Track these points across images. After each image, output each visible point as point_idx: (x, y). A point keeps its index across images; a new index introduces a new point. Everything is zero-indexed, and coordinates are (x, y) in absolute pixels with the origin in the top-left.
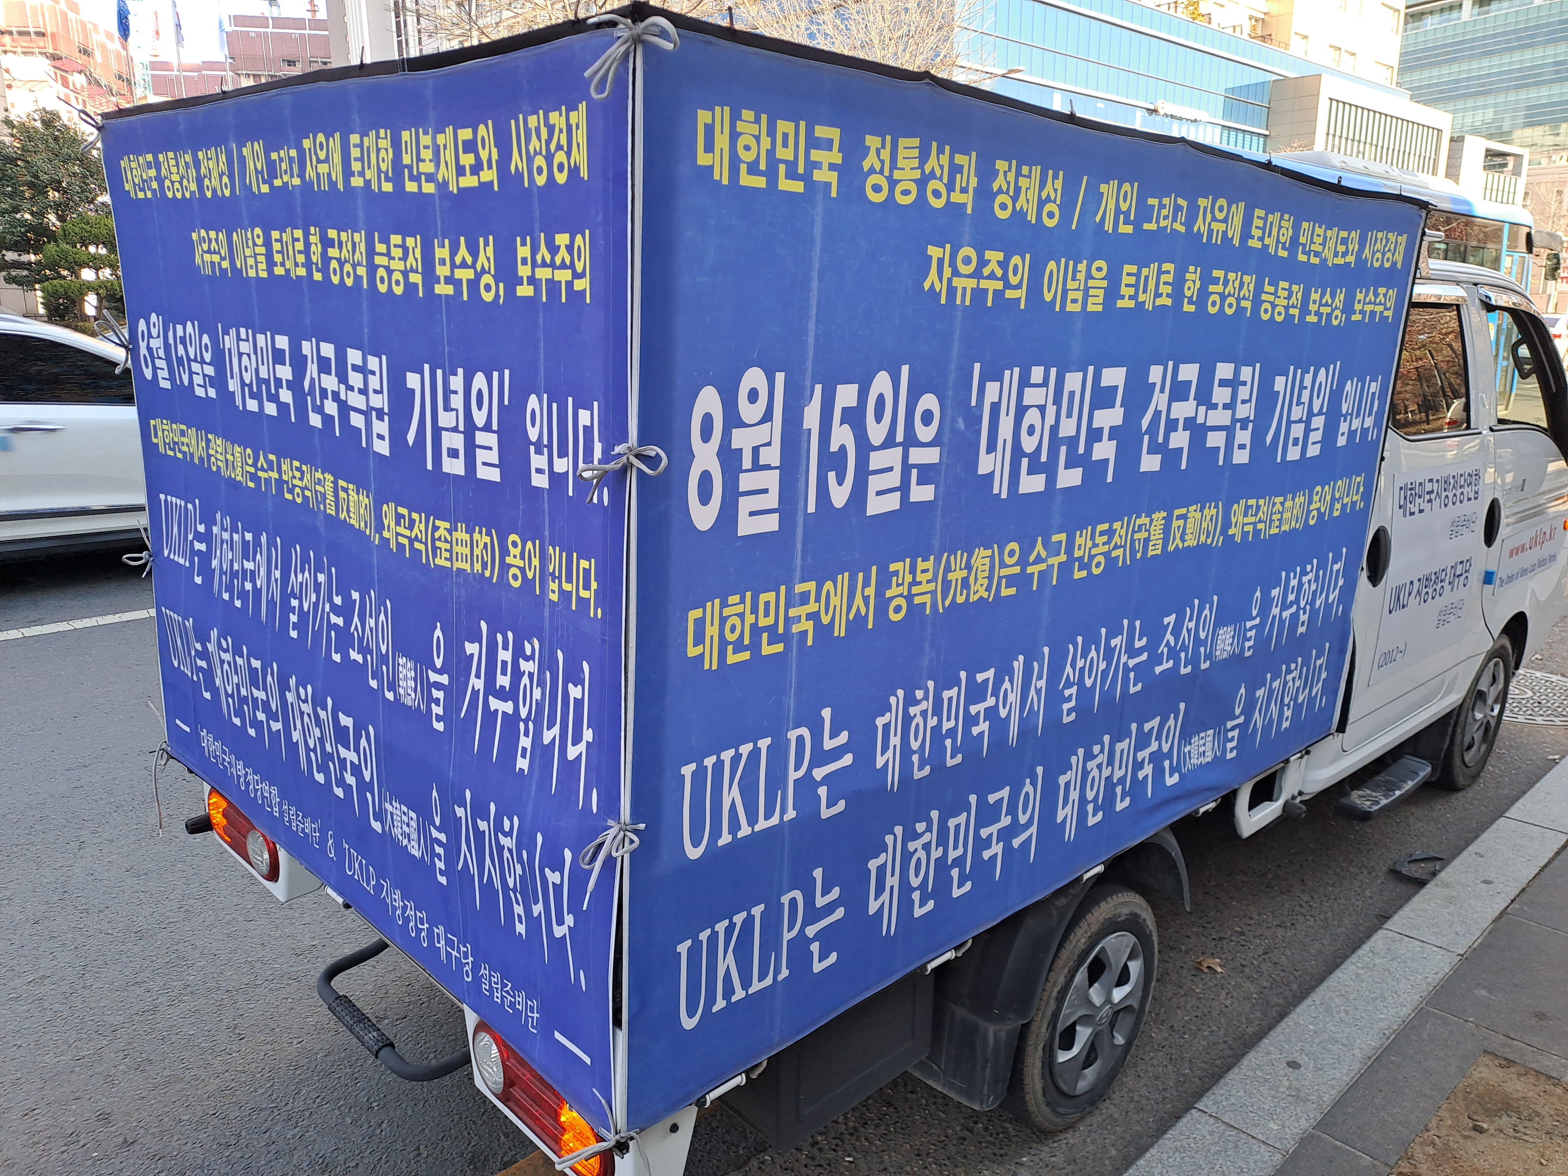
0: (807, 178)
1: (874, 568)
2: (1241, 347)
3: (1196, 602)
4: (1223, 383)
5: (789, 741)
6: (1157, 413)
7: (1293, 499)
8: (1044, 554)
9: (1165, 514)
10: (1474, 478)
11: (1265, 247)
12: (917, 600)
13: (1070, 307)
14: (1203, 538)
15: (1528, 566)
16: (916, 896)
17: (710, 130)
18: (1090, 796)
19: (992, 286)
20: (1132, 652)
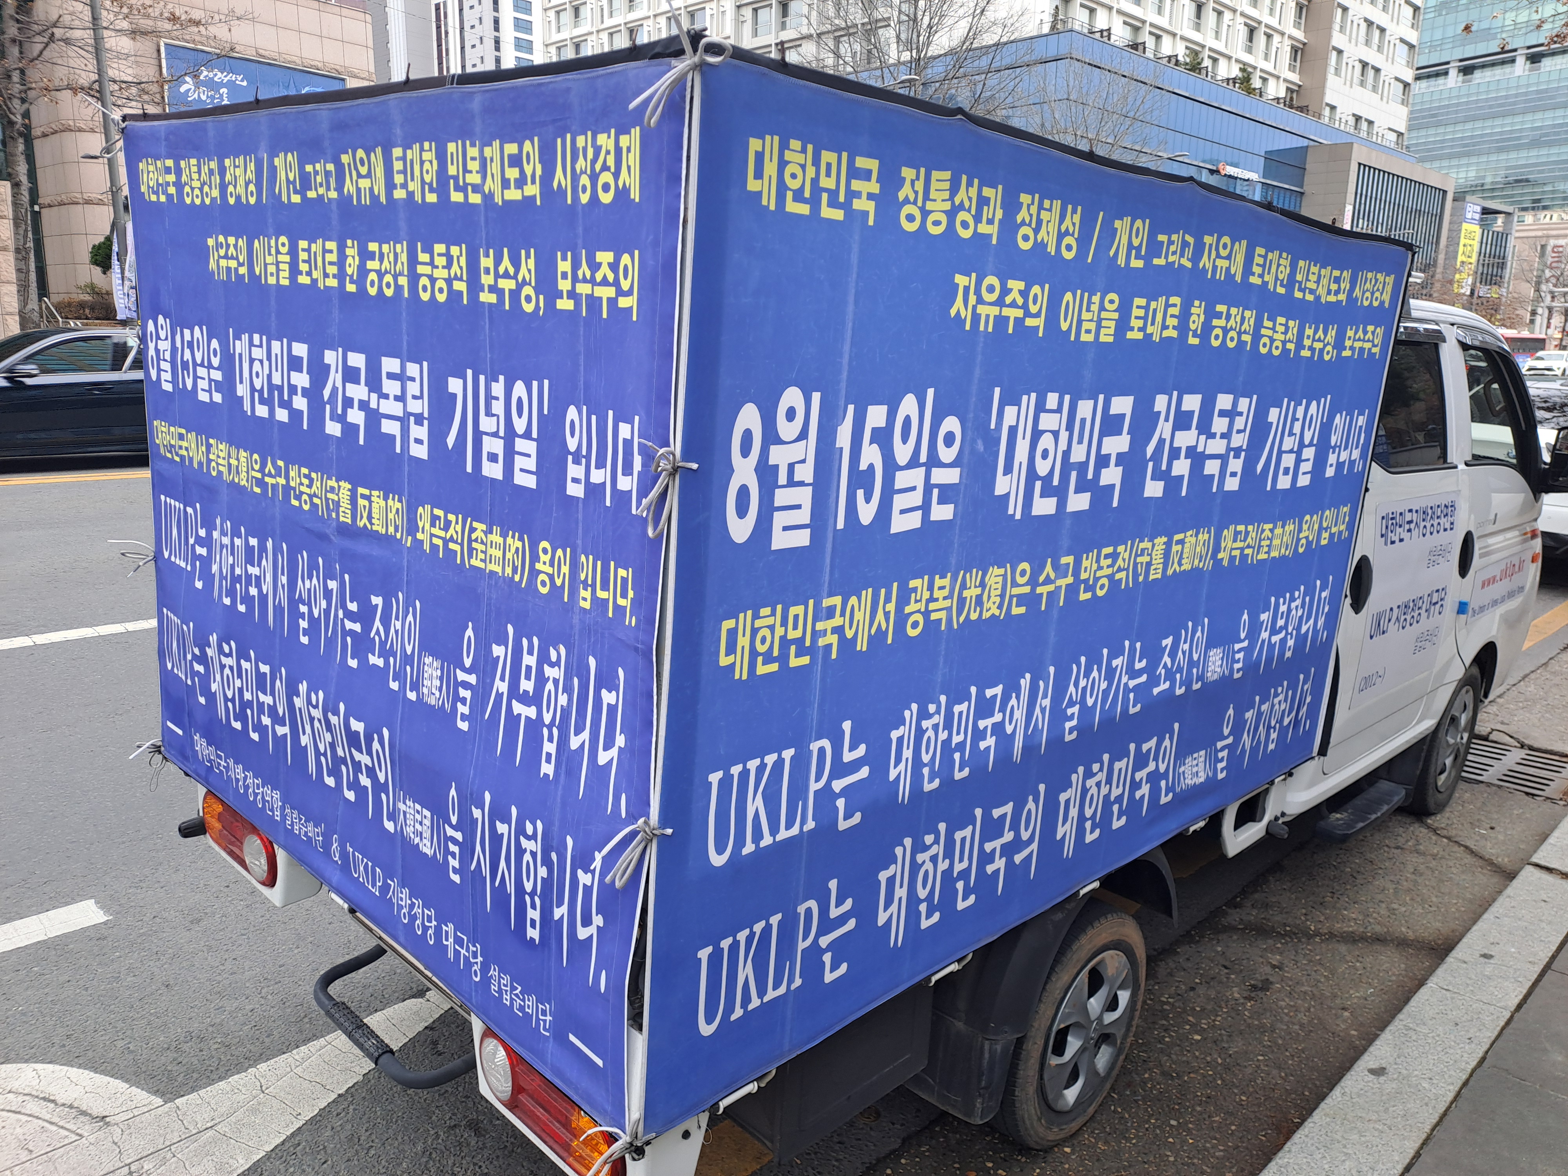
0: (846, 206)
1: (895, 585)
2: (1241, 379)
4: (1223, 413)
5: (811, 752)
6: (1161, 441)
7: (1283, 527)
8: (1052, 575)
9: (1164, 539)
10: (1450, 510)
11: (1265, 284)
12: (934, 616)
13: (1085, 337)
14: (1196, 563)
15: (1500, 597)
16: (923, 907)
17: (760, 156)
18: (1088, 813)
19: (1013, 313)
20: (1133, 674)
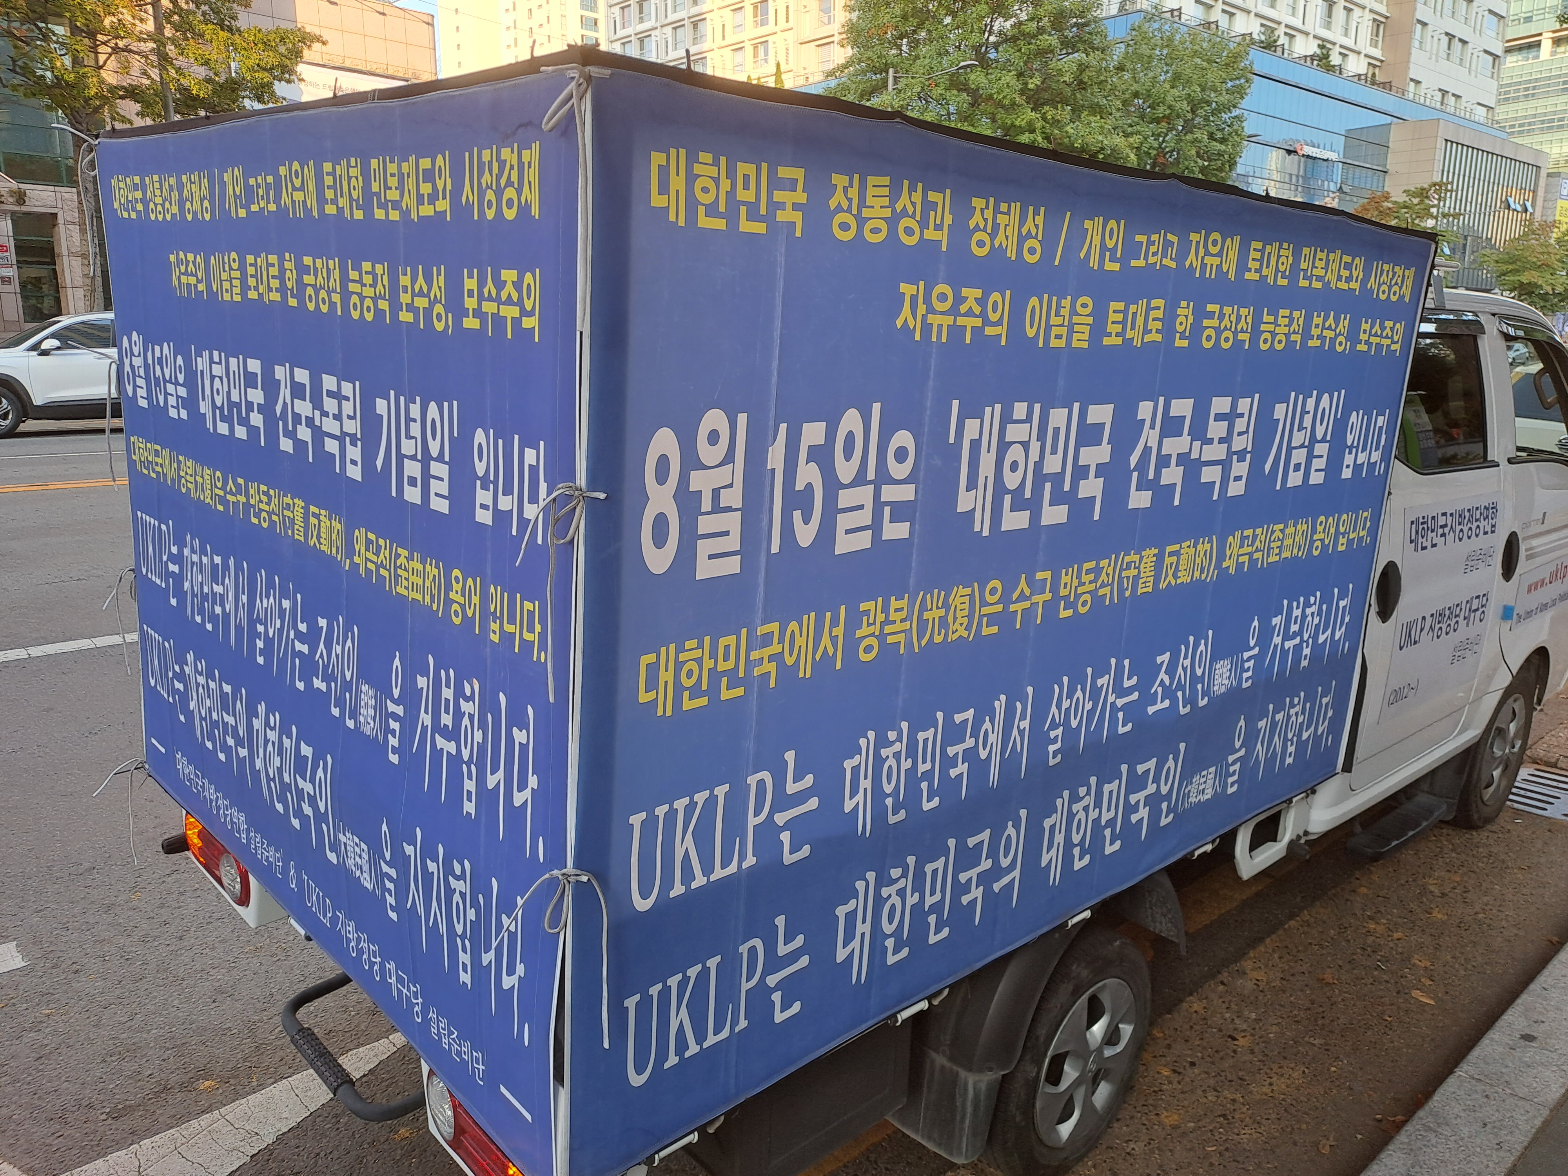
0: (769, 219)
1: (843, 608)
2: (1238, 381)
3: (1191, 638)
4: (1219, 417)
5: (748, 786)
6: (1147, 450)
7: (1295, 527)
9: (1156, 551)
10: (1491, 511)
13: (1054, 343)
14: (1197, 574)
15: (1549, 601)
17: (664, 171)
18: (1076, 839)
20: (1121, 692)
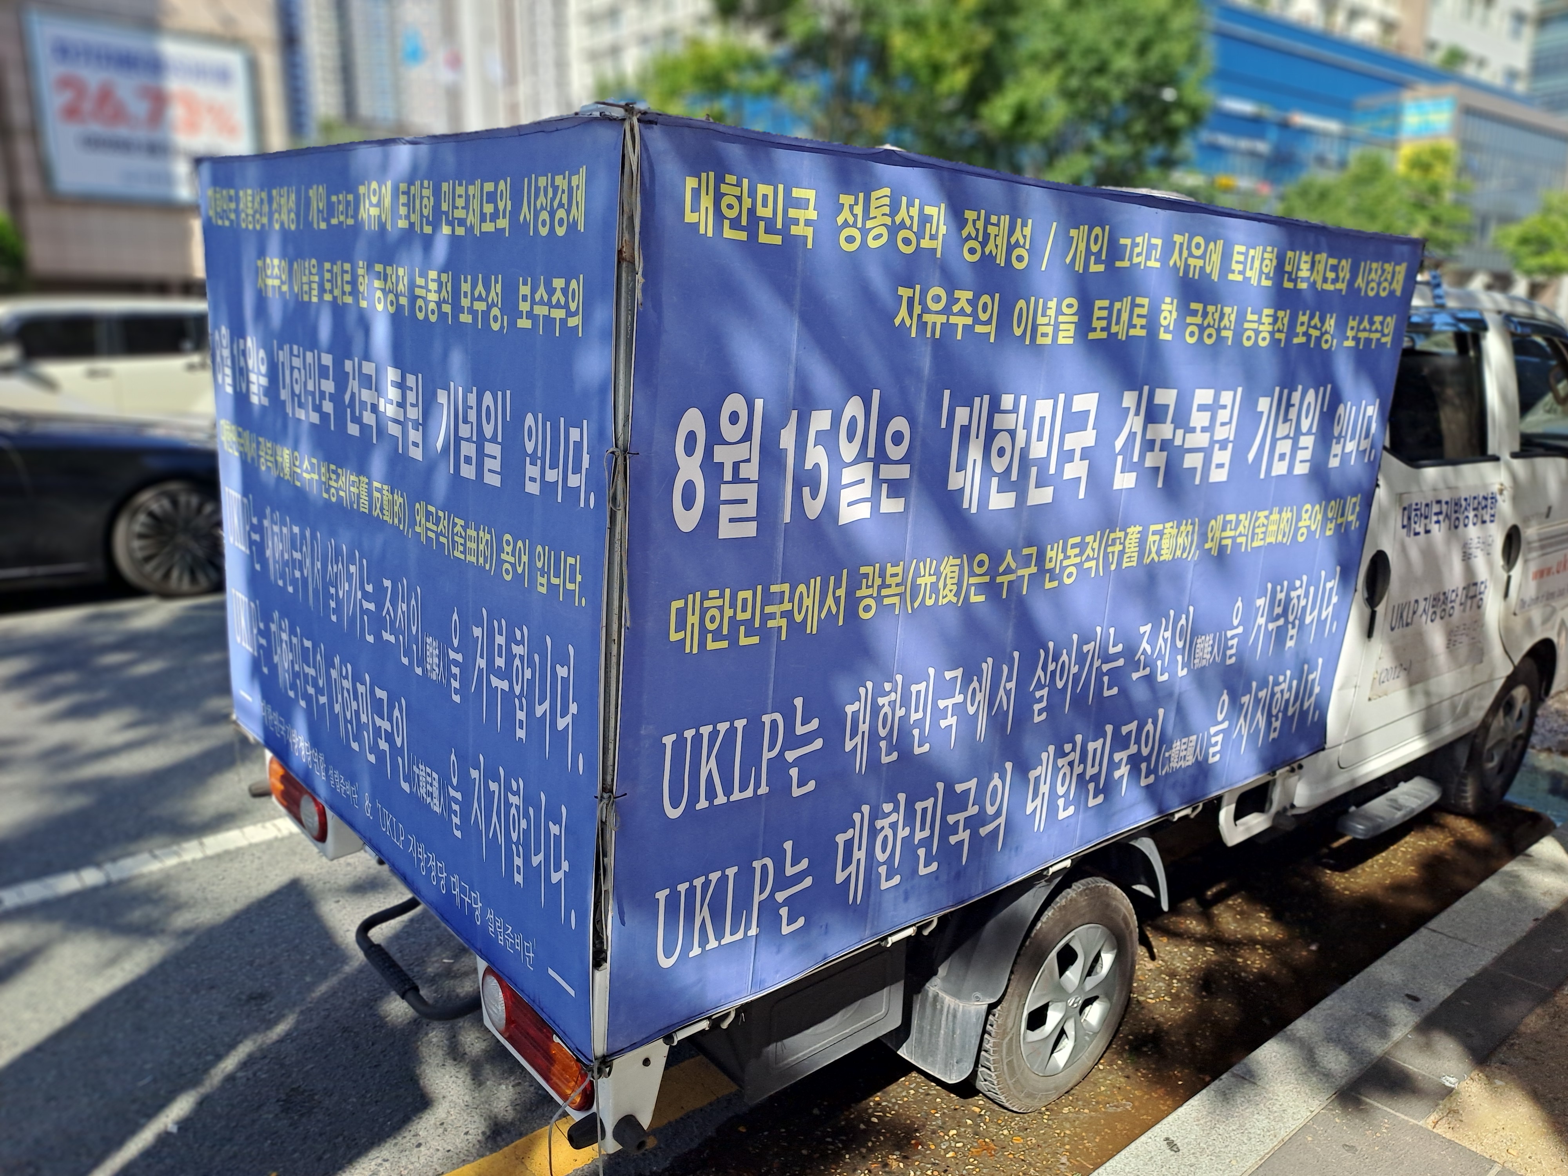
0: (785, 233)
1: (845, 572)
3: (1172, 612)
4: (1202, 408)
5: (763, 723)
6: (1132, 435)
7: (1280, 514)
8: (1013, 565)
9: (1141, 529)
10: (1489, 501)
11: (1248, 279)
12: (887, 601)
13: (1041, 341)
14: (1178, 553)
16: (883, 870)
17: (696, 193)
18: (1061, 791)
19: (961, 321)
20: (1106, 657)
